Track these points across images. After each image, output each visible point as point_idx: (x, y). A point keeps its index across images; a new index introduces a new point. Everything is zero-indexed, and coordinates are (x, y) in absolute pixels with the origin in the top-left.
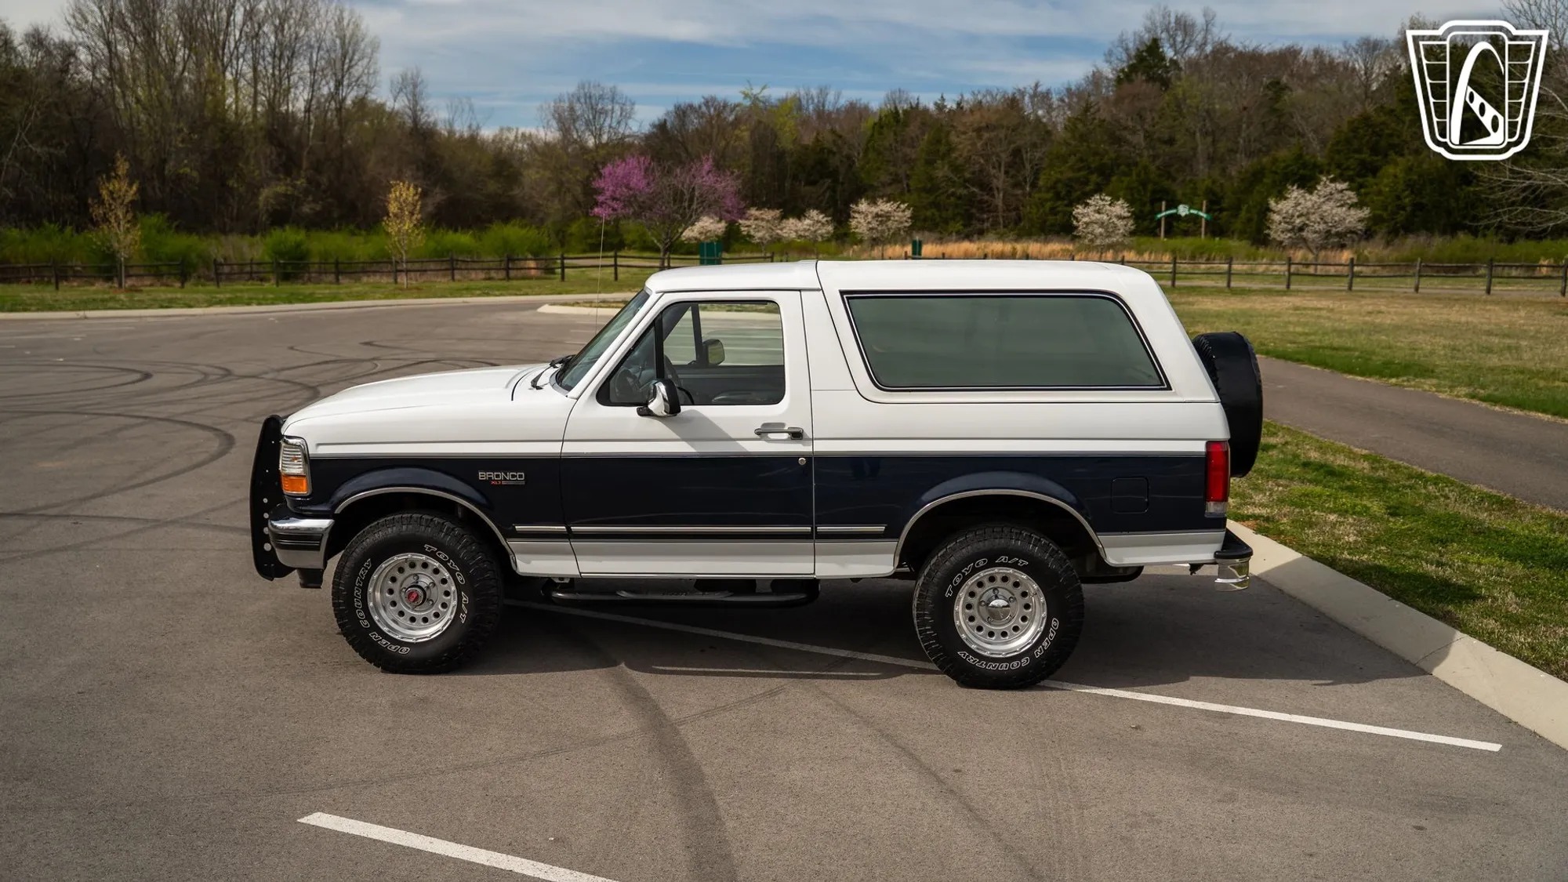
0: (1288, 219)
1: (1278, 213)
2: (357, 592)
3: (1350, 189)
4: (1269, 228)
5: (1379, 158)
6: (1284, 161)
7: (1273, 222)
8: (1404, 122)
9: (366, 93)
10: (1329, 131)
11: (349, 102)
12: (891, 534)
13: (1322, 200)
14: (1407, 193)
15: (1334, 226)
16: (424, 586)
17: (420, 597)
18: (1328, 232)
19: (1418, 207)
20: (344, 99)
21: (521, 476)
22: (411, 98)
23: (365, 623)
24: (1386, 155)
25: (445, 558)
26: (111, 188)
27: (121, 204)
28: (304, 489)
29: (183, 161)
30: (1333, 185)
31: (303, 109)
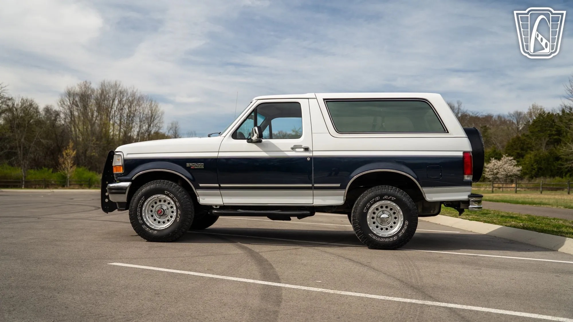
0: (492, 170)
1: (488, 168)
2: (138, 209)
3: (514, 159)
4: (484, 173)
5: (524, 152)
6: (489, 153)
7: (486, 171)
8: (532, 140)
9: (159, 130)
10: (505, 143)
11: (152, 132)
12: (342, 187)
13: (504, 163)
14: (535, 164)
15: (509, 173)
16: (164, 209)
17: (162, 213)
18: (507, 175)
19: (540, 169)
20: (151, 131)
21: (202, 165)
22: (174, 131)
23: (141, 222)
24: (527, 151)
25: (172, 196)
26: (67, 152)
27: (70, 158)
28: (121, 171)
29: (93, 150)
30: (507, 158)
31: (136, 135)
